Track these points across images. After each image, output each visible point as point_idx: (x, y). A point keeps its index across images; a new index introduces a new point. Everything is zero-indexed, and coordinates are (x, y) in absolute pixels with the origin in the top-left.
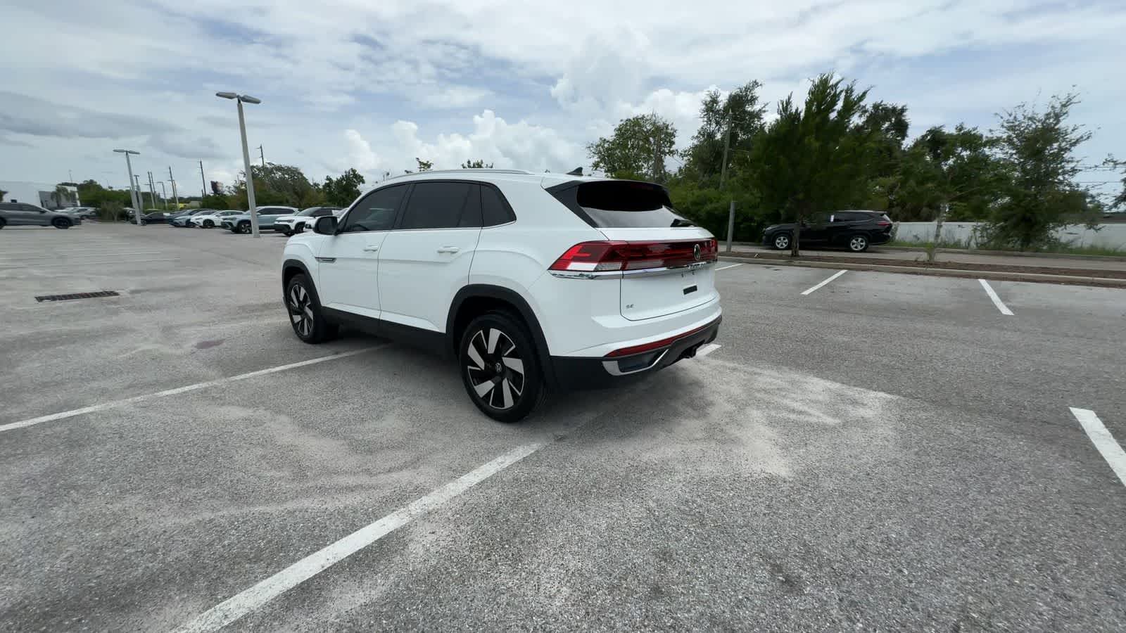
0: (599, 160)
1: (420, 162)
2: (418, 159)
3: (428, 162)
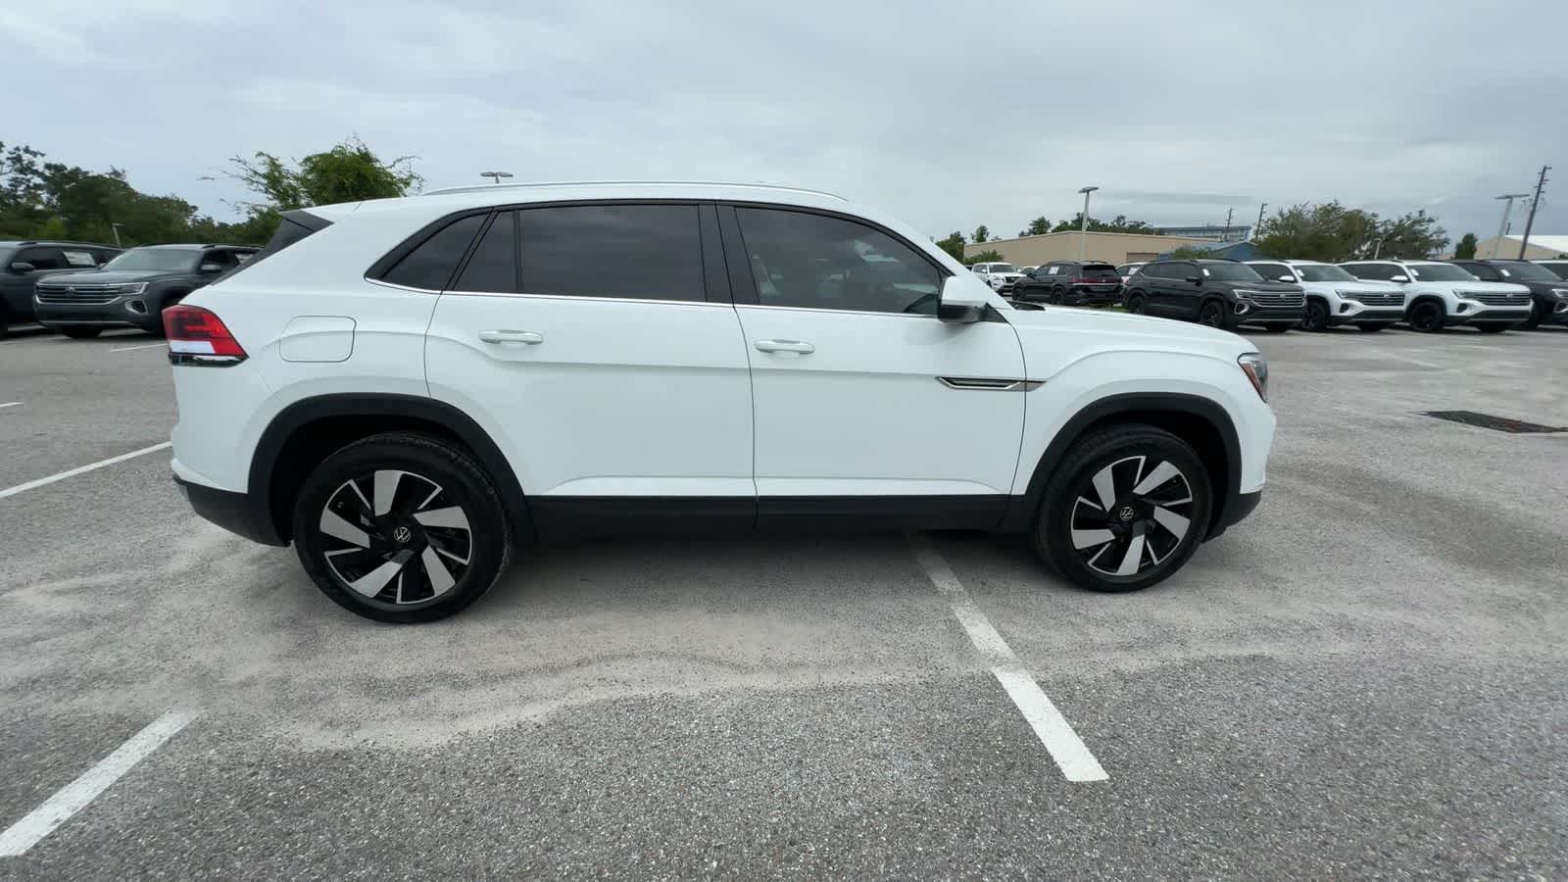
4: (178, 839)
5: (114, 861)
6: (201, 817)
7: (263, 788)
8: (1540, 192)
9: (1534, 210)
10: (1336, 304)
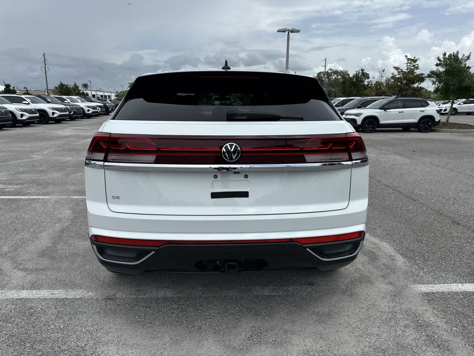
1: (408, 59)
2: (406, 56)
4: (444, 264)
5: (458, 270)
6: (437, 265)
7: (422, 260)
8: (45, 64)
9: (46, 72)
10: (18, 114)
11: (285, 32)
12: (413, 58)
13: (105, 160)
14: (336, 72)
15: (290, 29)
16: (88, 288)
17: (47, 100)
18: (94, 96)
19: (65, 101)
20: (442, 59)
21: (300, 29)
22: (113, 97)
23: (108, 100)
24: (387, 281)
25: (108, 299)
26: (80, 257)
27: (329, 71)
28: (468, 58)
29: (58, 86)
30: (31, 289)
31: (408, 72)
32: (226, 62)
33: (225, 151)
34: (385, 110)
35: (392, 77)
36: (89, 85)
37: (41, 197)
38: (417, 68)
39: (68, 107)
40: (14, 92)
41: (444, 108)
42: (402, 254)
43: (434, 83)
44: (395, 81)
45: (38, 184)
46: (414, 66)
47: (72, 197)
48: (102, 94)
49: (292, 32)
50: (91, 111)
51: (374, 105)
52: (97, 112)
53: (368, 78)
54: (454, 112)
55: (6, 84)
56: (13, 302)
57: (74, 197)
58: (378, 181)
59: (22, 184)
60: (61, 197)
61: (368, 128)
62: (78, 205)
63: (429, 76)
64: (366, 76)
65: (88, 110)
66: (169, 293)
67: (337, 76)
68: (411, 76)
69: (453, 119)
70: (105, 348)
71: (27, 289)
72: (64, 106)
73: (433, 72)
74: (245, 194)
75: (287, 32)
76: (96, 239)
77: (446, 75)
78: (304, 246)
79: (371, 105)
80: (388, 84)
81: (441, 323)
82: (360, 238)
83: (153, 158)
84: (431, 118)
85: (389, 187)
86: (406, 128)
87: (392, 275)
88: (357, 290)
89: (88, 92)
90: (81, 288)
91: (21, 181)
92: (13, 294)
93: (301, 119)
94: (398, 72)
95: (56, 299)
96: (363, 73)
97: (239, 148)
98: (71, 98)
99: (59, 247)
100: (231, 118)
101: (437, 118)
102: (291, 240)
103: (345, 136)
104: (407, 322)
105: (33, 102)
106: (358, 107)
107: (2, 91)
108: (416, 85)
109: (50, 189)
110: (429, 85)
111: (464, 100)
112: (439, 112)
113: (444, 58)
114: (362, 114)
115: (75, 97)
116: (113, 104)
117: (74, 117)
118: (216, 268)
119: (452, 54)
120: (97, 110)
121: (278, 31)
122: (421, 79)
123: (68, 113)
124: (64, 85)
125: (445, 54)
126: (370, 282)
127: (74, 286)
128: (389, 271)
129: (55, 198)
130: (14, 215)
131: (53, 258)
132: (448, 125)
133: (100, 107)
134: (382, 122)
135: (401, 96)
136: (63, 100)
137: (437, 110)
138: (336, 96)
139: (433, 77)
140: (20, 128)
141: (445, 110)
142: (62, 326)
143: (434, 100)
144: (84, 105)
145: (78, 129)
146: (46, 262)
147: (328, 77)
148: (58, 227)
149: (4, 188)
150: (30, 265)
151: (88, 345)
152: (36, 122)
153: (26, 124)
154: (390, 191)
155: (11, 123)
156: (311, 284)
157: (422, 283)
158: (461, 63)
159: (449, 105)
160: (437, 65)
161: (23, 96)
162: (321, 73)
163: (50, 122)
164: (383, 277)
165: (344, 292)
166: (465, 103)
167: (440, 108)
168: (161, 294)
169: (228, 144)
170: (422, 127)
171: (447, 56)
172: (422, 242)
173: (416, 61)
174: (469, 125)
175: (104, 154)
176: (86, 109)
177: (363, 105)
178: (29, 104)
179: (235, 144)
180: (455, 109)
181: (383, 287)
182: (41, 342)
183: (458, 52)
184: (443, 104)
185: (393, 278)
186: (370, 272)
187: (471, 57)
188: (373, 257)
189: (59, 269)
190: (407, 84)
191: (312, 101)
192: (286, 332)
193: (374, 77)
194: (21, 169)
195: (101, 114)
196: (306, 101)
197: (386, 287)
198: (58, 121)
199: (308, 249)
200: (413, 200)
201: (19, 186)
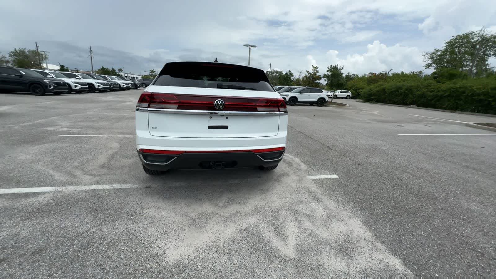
0: (432, 62)
1: (313, 67)
2: (312, 65)
3: (317, 66)
4: (323, 167)
6: (320, 167)
7: (313, 166)
8: (91, 54)
9: (91, 59)
10: (73, 85)
11: (248, 46)
12: (316, 67)
13: (149, 107)
14: (276, 72)
15: (251, 45)
16: (133, 183)
17: (94, 78)
18: (126, 77)
19: (107, 79)
20: (330, 68)
21: (256, 45)
22: (140, 78)
23: (136, 80)
24: (296, 175)
25: (147, 188)
26: (127, 168)
27: (272, 71)
28: (342, 68)
29: (100, 69)
30: (97, 184)
31: (313, 74)
32: (216, 58)
33: (216, 104)
34: (301, 94)
35: (305, 76)
36: (123, 69)
37: (96, 136)
38: (318, 72)
39: (109, 82)
40: (67, 70)
41: (331, 95)
42: (304, 163)
43: (326, 81)
44: (307, 78)
45: (93, 128)
46: (316, 71)
47: (117, 136)
48: (132, 76)
49: (252, 46)
50: (125, 86)
51: (295, 91)
52: (129, 87)
53: (293, 76)
54: (336, 97)
55: (61, 65)
56: (86, 191)
57: (119, 136)
58: (296, 130)
59: (81, 128)
60: (110, 136)
61: (292, 103)
62: (122, 140)
63: (323, 77)
64: (292, 75)
65: (123, 86)
66: (183, 184)
67: (277, 74)
68: (315, 76)
69: (335, 100)
70: (148, 211)
71: (95, 185)
72: (107, 82)
73: (325, 75)
74: (226, 127)
75: (249, 46)
76: (142, 151)
77: (331, 76)
78: (256, 153)
79: (294, 90)
80: (303, 80)
81: (319, 191)
82: (283, 150)
83: (176, 106)
84: (324, 99)
85: (300, 132)
86: (311, 104)
87: (299, 172)
88: (281, 179)
89: (122, 74)
90: (130, 183)
91: (80, 127)
92: (86, 188)
93: (256, 90)
94: (308, 74)
95: (115, 189)
96: (290, 73)
97: (223, 103)
98: (111, 77)
99: (112, 163)
100: (219, 87)
101: (327, 99)
102: (250, 151)
103: (276, 99)
104: (304, 192)
105: (84, 78)
106: (287, 92)
107: (58, 70)
108: (317, 81)
109: (102, 131)
110: (323, 82)
111: (340, 91)
112: (327, 96)
113: (331, 68)
114: (289, 95)
115: (113, 77)
116: (140, 83)
117: (114, 89)
118: (210, 167)
119: (335, 66)
120: (129, 86)
121: (244, 46)
122: (319, 78)
123: (109, 86)
124: (105, 68)
125: (331, 66)
126: (289, 176)
127: (125, 182)
128: (298, 170)
129: (106, 136)
130: (79, 145)
131: (109, 169)
132: (331, 103)
133: (131, 84)
134: (299, 100)
135: (310, 87)
136: (105, 78)
137: (327, 95)
138: (276, 85)
139: (325, 77)
140: (74, 95)
141: (331, 96)
142: (120, 202)
143: (326, 90)
144: (120, 82)
145: (117, 97)
146: (105, 171)
147: (272, 74)
148: (110, 152)
149: (69, 130)
150: (95, 172)
151: (137, 210)
152: (86, 91)
153: (79, 92)
154: (301, 134)
155: (67, 91)
156: (260, 177)
157: (313, 175)
158: (339, 71)
159: (333, 93)
160: (327, 71)
161: (76, 74)
162: (268, 71)
163: (96, 92)
164: (295, 173)
165: (275, 180)
166: (341, 92)
167: (329, 95)
168: (178, 184)
169: (218, 100)
170: (319, 103)
171: (332, 67)
172: (314, 158)
173: (317, 68)
174: (342, 104)
175: (148, 104)
176: (122, 85)
177: (290, 90)
178: (81, 79)
179: (221, 100)
180: (336, 95)
181: (294, 177)
182: (108, 210)
183: (337, 65)
184: (331, 92)
185: (299, 173)
186: (289, 171)
187: (344, 68)
188: (290, 164)
189: (114, 174)
190: (313, 80)
191: (261, 82)
192: (246, 198)
193: (296, 76)
194: (79, 120)
195: (132, 88)
196: (258, 81)
197: (295, 177)
198: (102, 91)
199: (258, 155)
200: (312, 138)
201: (80, 130)
